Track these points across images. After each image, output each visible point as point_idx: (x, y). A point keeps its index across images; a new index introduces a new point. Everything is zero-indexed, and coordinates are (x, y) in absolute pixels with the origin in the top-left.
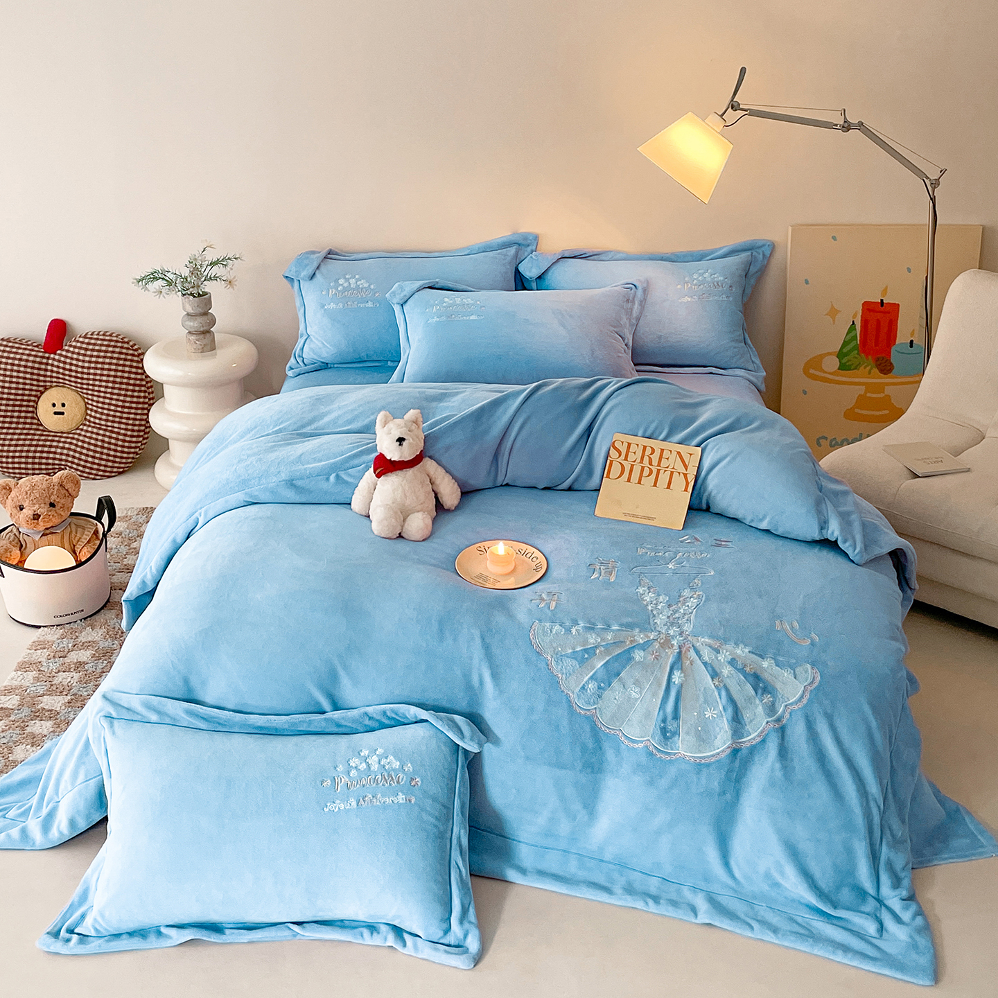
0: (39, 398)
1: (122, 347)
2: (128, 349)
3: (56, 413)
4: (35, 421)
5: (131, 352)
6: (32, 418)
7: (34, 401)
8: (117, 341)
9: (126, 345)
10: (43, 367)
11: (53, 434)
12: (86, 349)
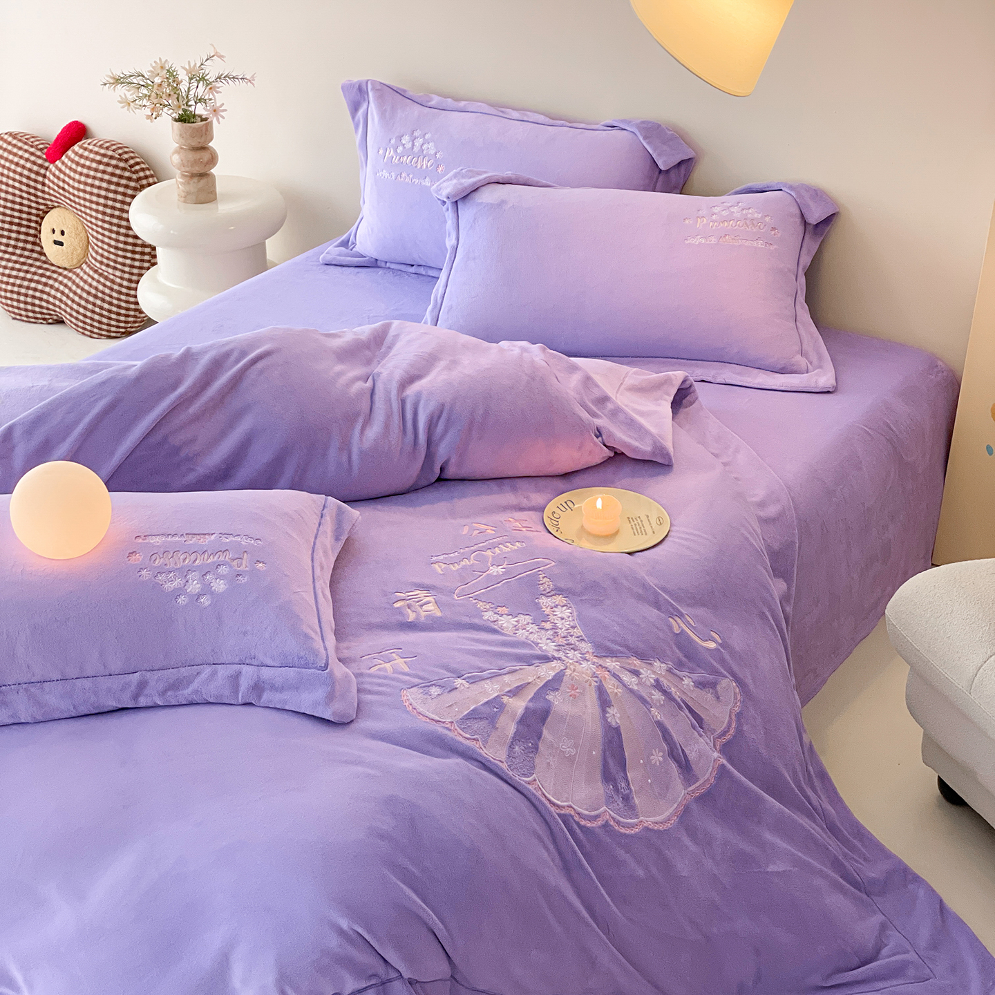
0: (42, 218)
1: (116, 167)
2: (124, 169)
3: (56, 242)
4: (38, 249)
5: (127, 174)
6: (34, 243)
7: (36, 222)
8: (111, 157)
9: (122, 164)
10: (40, 179)
11: (53, 268)
12: (78, 164)
